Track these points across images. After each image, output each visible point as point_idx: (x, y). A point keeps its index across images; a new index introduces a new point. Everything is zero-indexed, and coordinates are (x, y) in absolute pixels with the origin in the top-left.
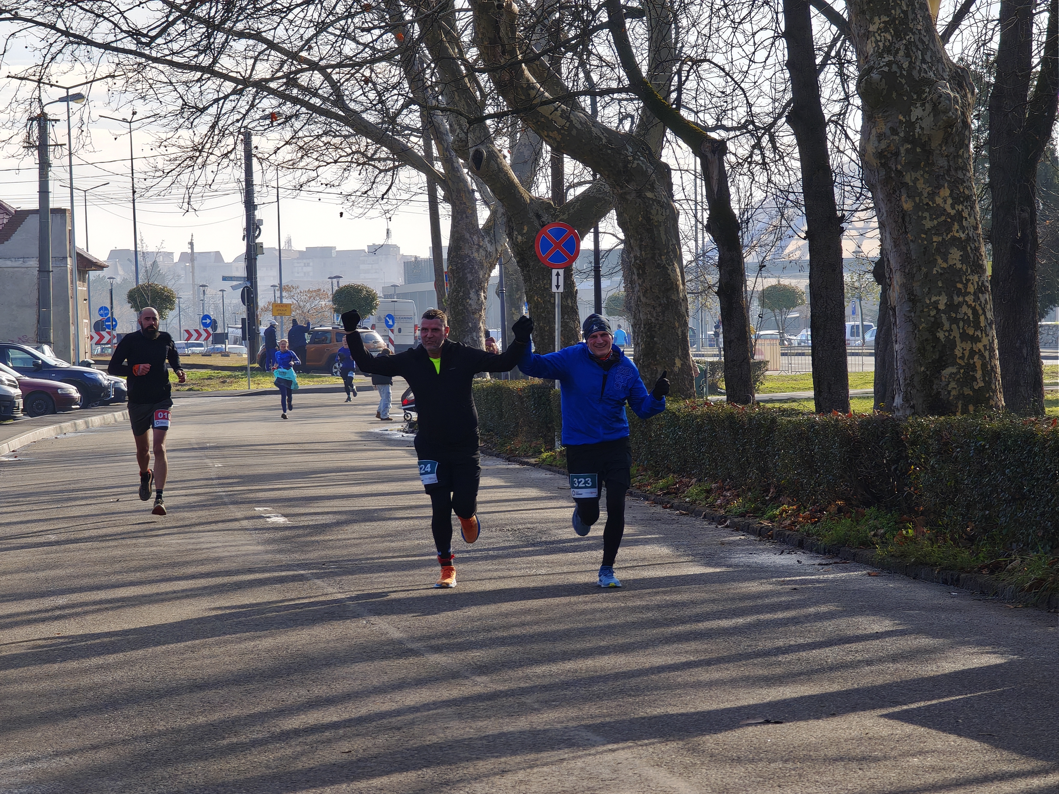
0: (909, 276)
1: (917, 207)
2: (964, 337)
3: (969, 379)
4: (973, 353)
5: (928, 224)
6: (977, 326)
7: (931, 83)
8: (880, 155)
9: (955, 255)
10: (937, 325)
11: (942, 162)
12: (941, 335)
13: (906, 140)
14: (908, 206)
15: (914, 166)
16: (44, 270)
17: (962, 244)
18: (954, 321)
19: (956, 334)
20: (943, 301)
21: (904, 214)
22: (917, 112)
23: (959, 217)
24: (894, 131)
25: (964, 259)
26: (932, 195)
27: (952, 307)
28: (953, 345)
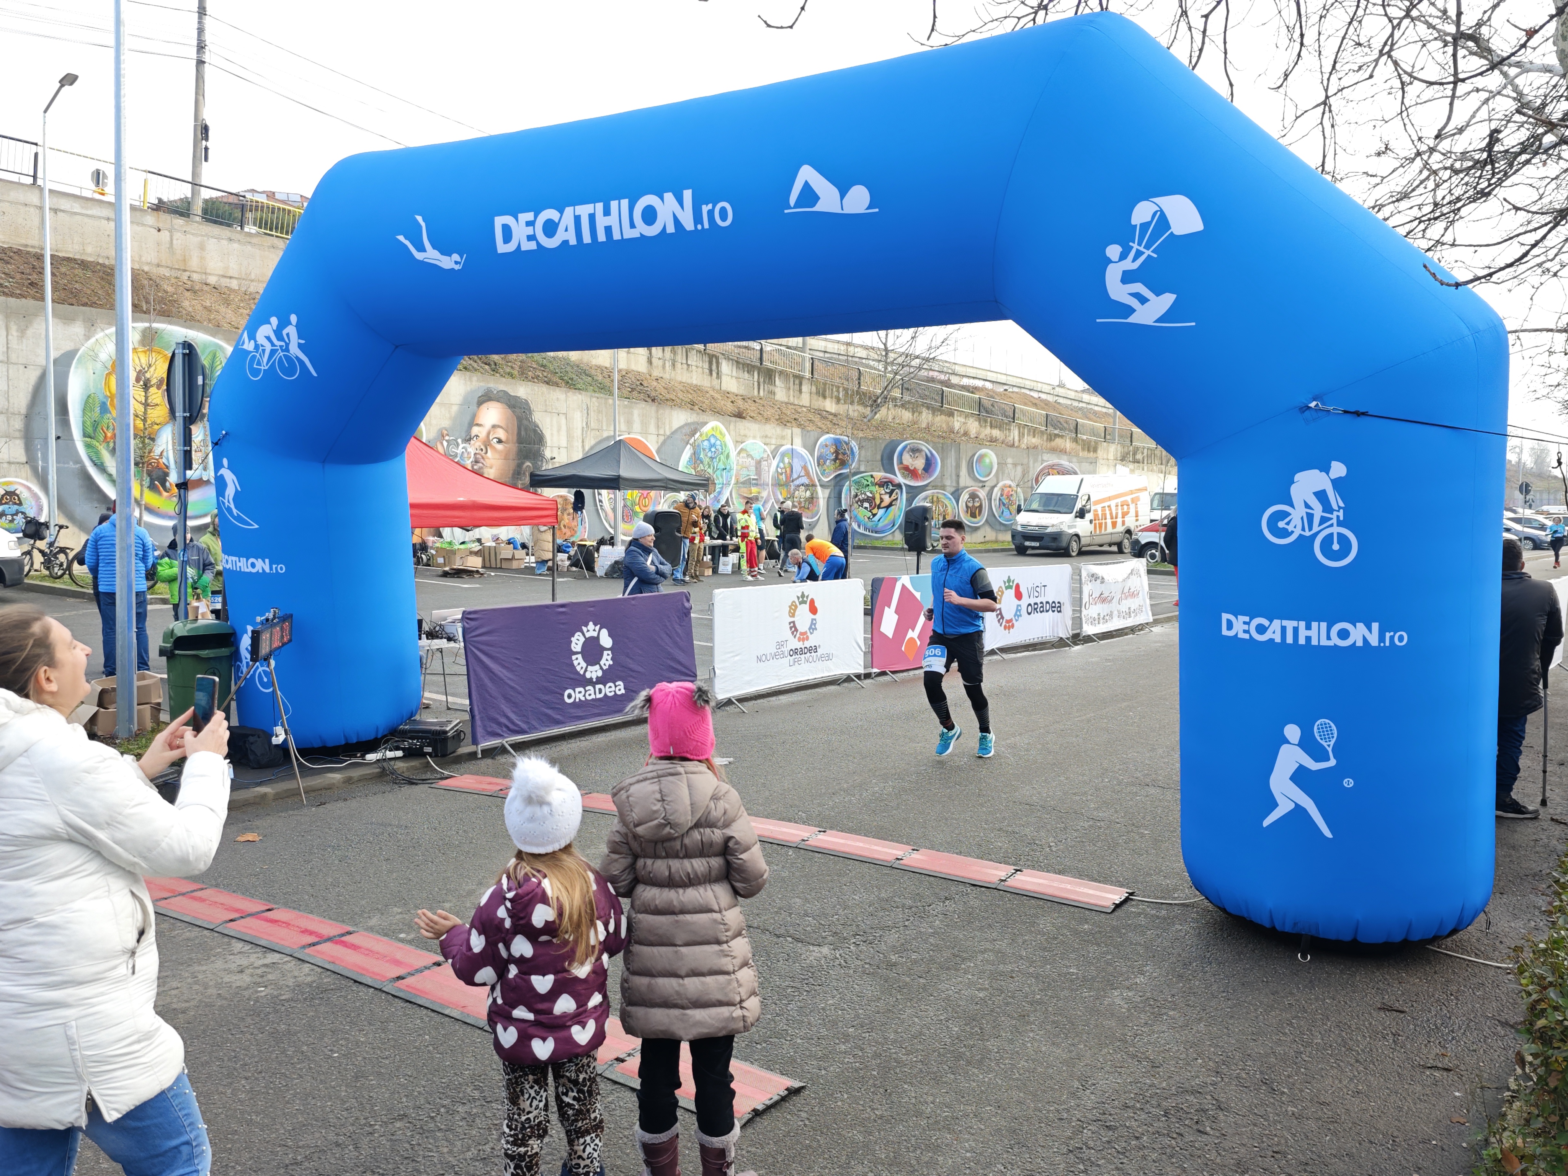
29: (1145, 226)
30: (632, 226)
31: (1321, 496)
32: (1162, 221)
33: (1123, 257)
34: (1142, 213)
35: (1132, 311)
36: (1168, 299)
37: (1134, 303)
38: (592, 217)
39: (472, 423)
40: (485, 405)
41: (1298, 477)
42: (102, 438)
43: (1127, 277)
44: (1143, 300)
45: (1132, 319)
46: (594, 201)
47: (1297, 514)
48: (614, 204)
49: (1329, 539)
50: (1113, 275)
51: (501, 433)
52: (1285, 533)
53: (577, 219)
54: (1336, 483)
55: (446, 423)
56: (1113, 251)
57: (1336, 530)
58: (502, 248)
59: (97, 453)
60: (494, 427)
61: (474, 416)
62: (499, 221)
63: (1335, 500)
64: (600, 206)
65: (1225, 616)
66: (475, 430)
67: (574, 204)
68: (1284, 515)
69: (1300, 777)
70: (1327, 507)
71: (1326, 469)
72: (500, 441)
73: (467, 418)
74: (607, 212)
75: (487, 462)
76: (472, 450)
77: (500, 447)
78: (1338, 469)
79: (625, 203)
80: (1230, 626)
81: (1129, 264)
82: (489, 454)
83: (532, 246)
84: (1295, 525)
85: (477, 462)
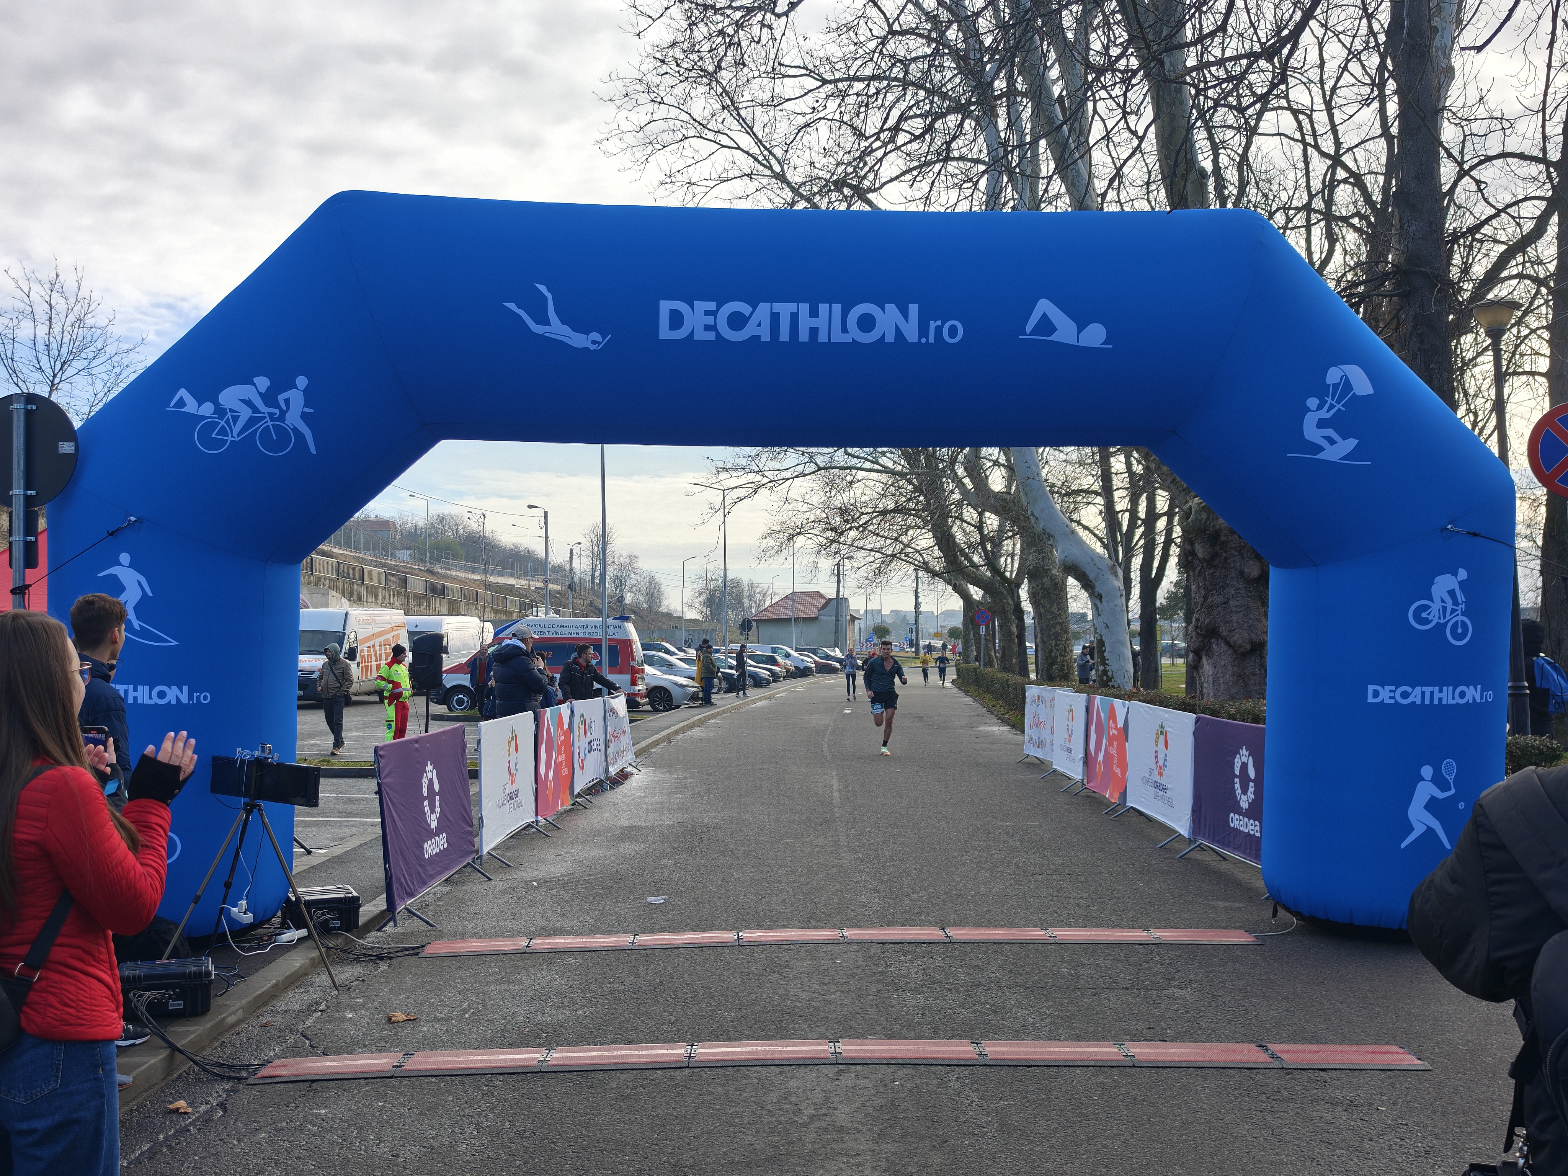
0: (1043, 634)
1: (1045, 611)
2: (1061, 655)
3: (1062, 670)
4: (1064, 661)
5: (1049, 617)
6: (1065, 651)
7: (1050, 570)
8: (1033, 594)
9: (1058, 628)
10: (1051, 651)
11: (1054, 596)
12: (1053, 654)
13: (1041, 589)
14: (1042, 611)
15: (1044, 597)
16: (837, 620)
17: (1061, 624)
18: (1057, 650)
19: (1058, 654)
20: (1054, 643)
21: (1041, 614)
22: (1045, 580)
23: (1060, 615)
24: (1038, 586)
25: (1061, 629)
26: (1050, 607)
27: (1056, 645)
28: (1057, 658)
38: (794, 316)
50: (1310, 421)
53: (775, 317)
62: (667, 306)
67: (772, 301)
69: (1432, 806)
79: (837, 307)
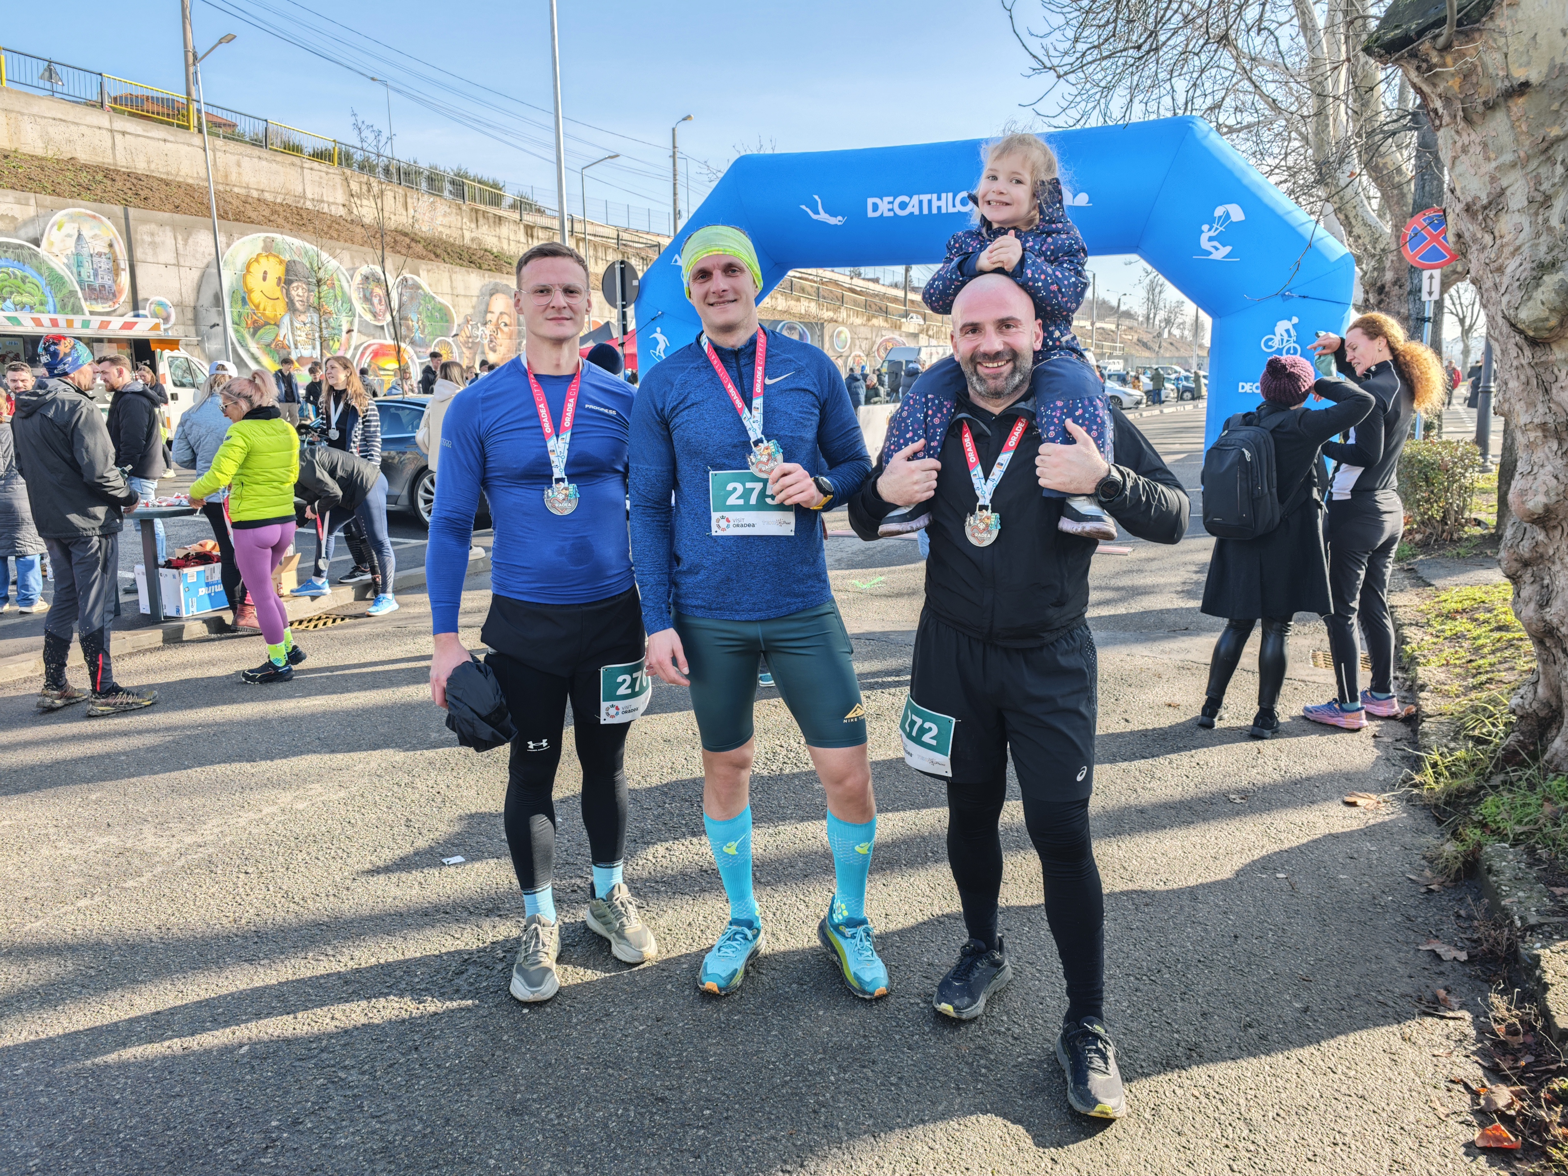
29: (1220, 217)
30: (954, 206)
31: (1288, 331)
32: (1228, 215)
33: (1210, 230)
34: (1219, 211)
35: (1210, 253)
36: (1228, 249)
37: (1213, 250)
38: (930, 202)
39: (487, 311)
40: (494, 297)
41: (1279, 323)
42: (244, 325)
43: (1211, 239)
44: (1217, 249)
45: (1210, 257)
46: (932, 193)
47: (1277, 339)
48: (944, 195)
49: (1289, 349)
50: (1204, 238)
51: (506, 319)
52: (1271, 347)
53: (921, 202)
54: (1294, 326)
55: (469, 311)
56: (1205, 227)
57: (1292, 345)
58: (871, 214)
59: (243, 337)
60: (501, 313)
61: (488, 305)
62: (870, 201)
63: (1293, 332)
64: (935, 196)
65: (1241, 384)
66: (489, 316)
67: (919, 194)
68: (1271, 339)
70: (1290, 336)
71: (1290, 320)
72: (506, 325)
73: (483, 307)
74: (939, 199)
75: (498, 342)
76: (488, 332)
77: (506, 329)
78: (1295, 320)
79: (950, 195)
80: (1243, 387)
81: (1212, 233)
82: (499, 335)
83: (891, 214)
84: (1276, 344)
85: (491, 341)
